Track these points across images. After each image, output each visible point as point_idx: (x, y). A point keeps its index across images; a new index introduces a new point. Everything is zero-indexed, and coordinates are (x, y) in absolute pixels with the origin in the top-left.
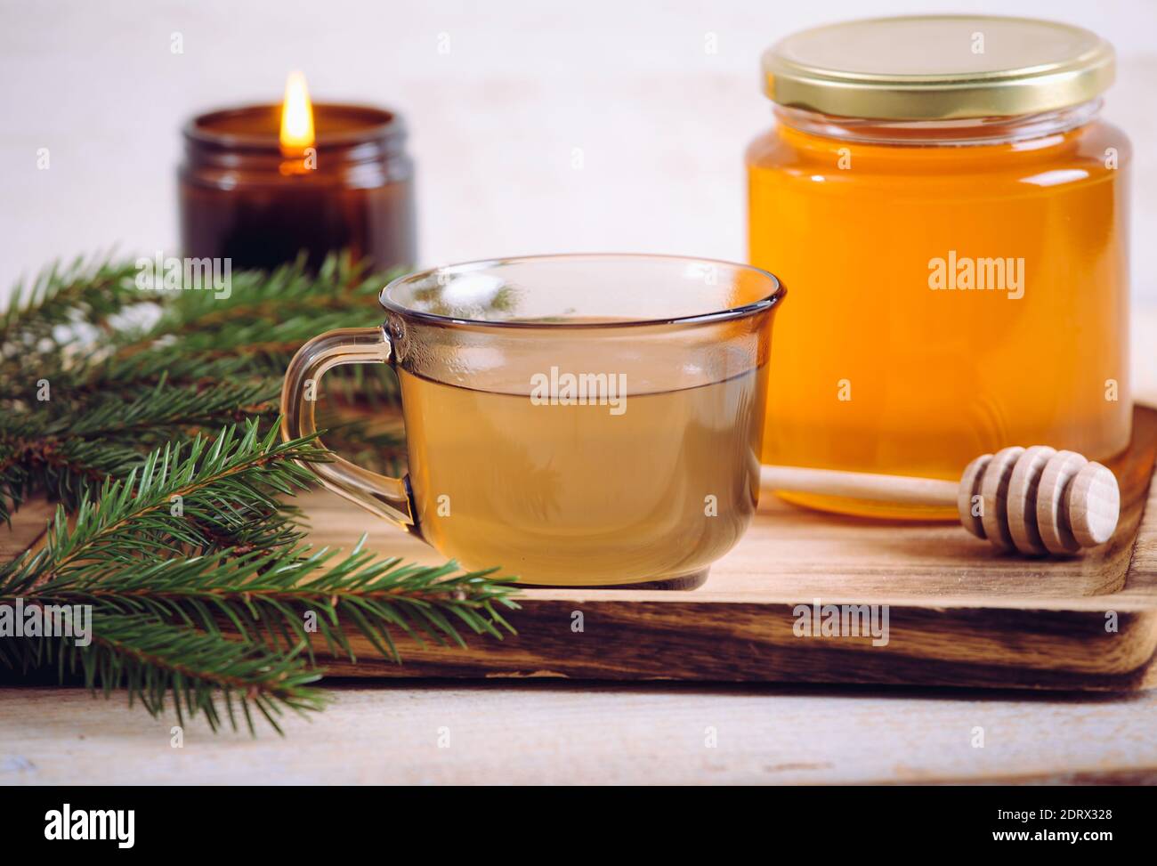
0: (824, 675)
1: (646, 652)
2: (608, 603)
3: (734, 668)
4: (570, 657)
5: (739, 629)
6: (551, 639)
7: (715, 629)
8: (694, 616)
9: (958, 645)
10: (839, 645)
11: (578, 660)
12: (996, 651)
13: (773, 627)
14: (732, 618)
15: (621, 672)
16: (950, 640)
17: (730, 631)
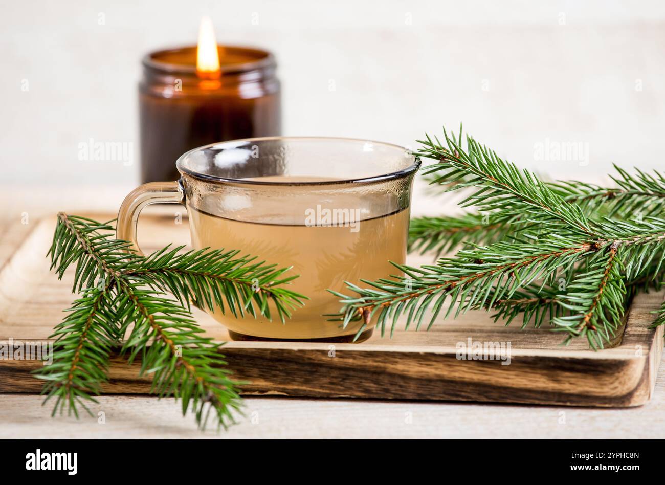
0: (441, 395)
1: (335, 380)
2: (312, 351)
3: (387, 391)
4: (289, 383)
5: (390, 367)
6: (278, 372)
7: (377, 367)
8: (364, 359)
9: (522, 379)
10: (451, 378)
11: (293, 385)
12: (544, 382)
13: (411, 366)
14: (386, 361)
15: (319, 392)
16: (517, 375)
17: (385, 368)
